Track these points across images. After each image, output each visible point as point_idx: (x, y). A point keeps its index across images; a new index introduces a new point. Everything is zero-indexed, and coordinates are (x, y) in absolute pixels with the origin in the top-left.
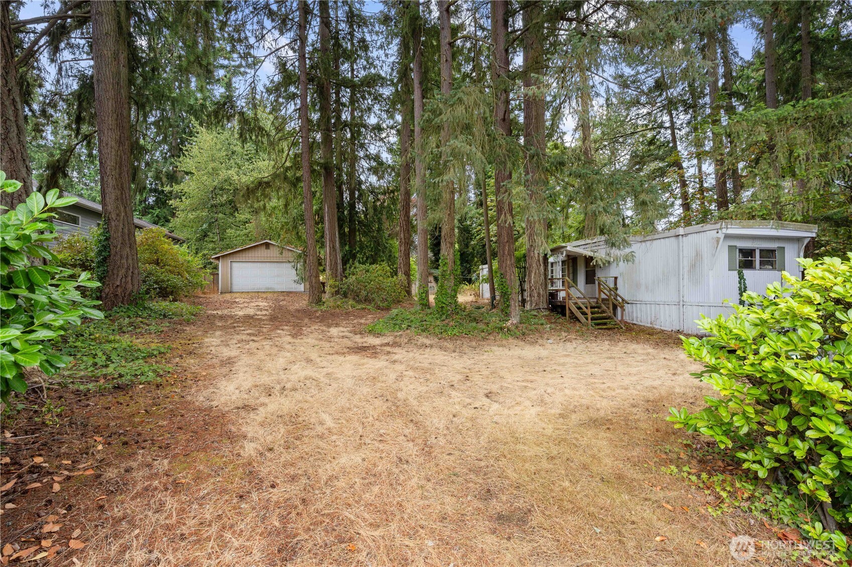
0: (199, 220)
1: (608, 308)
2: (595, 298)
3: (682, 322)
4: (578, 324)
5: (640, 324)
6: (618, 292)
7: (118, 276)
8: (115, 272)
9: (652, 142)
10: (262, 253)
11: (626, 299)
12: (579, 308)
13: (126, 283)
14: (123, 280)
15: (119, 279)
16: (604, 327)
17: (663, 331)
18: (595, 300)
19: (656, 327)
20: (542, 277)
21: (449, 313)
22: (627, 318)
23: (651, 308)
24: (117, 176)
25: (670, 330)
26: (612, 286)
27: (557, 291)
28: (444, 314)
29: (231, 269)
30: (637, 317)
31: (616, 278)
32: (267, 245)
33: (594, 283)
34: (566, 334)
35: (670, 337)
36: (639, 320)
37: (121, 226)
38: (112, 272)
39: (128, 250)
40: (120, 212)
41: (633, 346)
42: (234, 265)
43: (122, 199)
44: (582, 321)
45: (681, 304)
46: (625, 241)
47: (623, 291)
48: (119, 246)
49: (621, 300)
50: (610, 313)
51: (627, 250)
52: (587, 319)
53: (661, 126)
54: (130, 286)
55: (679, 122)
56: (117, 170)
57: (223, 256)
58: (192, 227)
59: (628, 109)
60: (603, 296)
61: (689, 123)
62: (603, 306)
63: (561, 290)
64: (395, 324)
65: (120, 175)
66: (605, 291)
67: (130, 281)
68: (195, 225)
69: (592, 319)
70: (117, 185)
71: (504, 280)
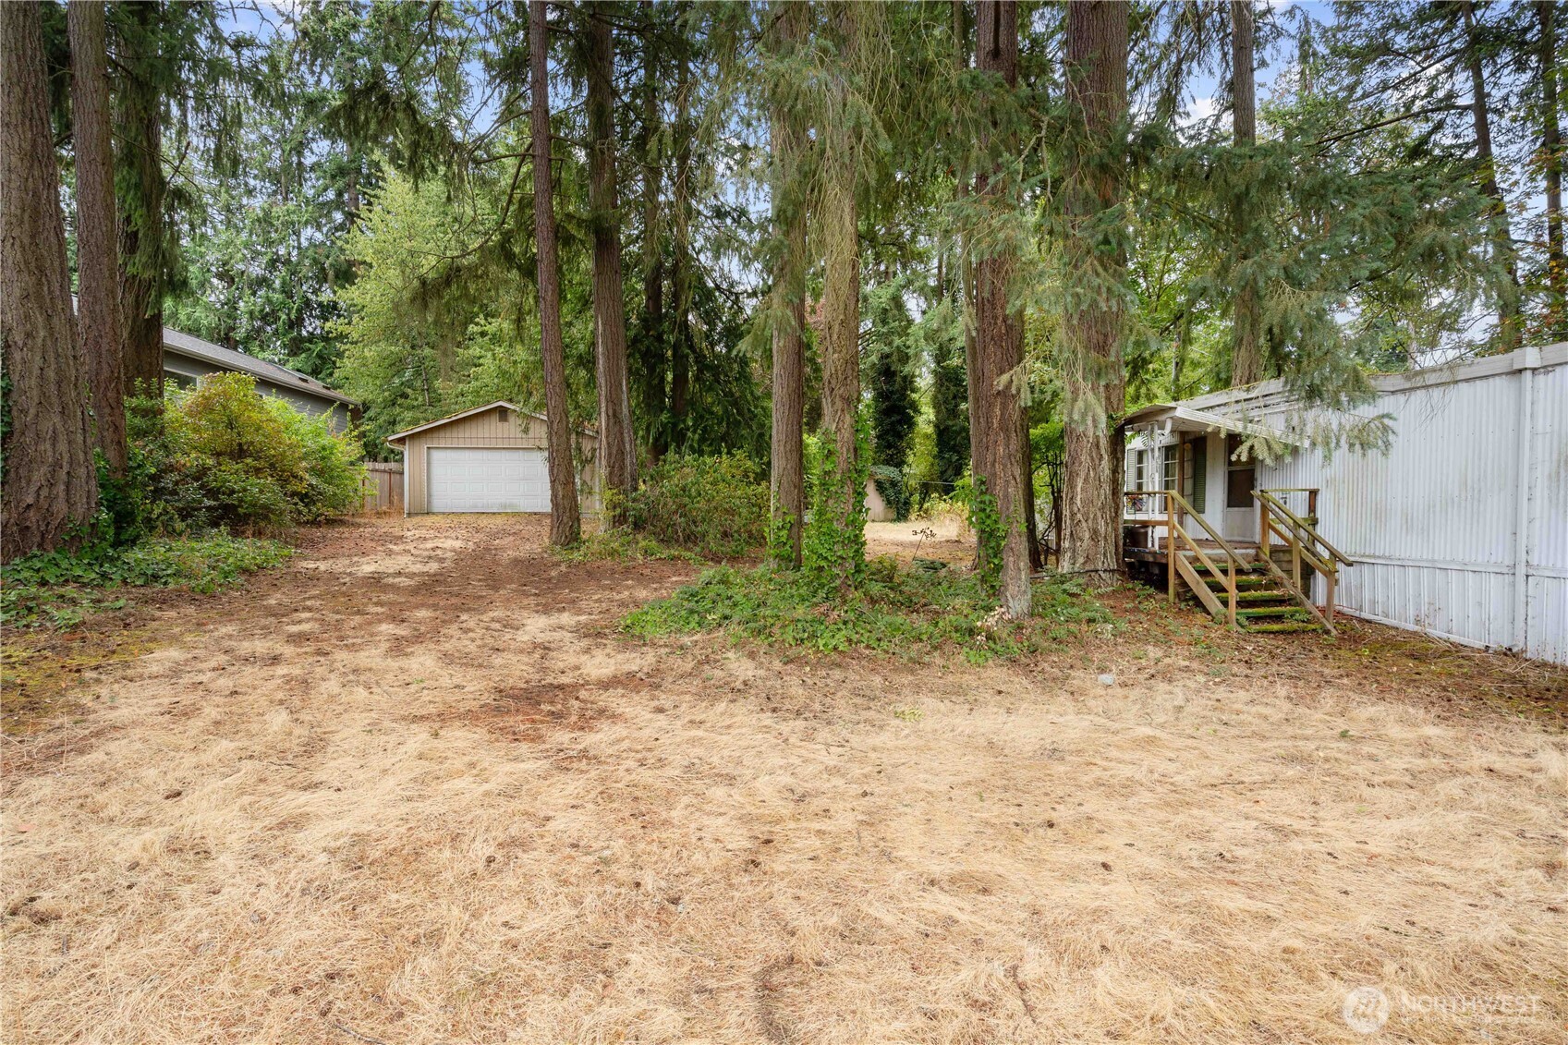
1: (1289, 572)
2: (1252, 544)
3: (1520, 623)
4: (1200, 618)
5: (1385, 621)
6: (1319, 531)
7: (29, 482)
8: (22, 472)
9: (1418, 150)
10: (492, 429)
11: (1342, 549)
12: (1204, 573)
13: (52, 499)
14: (44, 492)
15: (33, 489)
16: (1276, 627)
17: (1458, 647)
18: (1252, 552)
19: (1435, 633)
20: (1107, 488)
21: (838, 582)
22: (1342, 603)
23: (1418, 581)
24: (26, 241)
25: (1479, 644)
26: (1301, 512)
27: (1145, 524)
28: (822, 586)
29: (429, 463)
30: (1374, 602)
31: (1313, 494)
32: (503, 413)
33: (1251, 505)
34: (1160, 654)
35: (1484, 669)
36: (1379, 609)
37: (38, 361)
38: (17, 473)
39: (57, 419)
40: (35, 328)
41: (1368, 711)
42: (436, 455)
43: (39, 296)
44: (1213, 610)
45: (1518, 572)
46: (1357, 379)
47: (1334, 530)
48: (32, 411)
49: (1326, 554)
50: (1293, 587)
51: (1366, 412)
52: (1225, 603)
53: (1448, 103)
54: (60, 507)
55: (1497, 94)
56: (26, 226)
59: (1357, 70)
60: (1275, 539)
61: (1524, 95)
62: (1274, 567)
63: (1155, 524)
64: (692, 612)
65: (33, 237)
66: (1281, 527)
67: (62, 495)
69: (1242, 604)
70: (27, 263)
71: (987, 498)
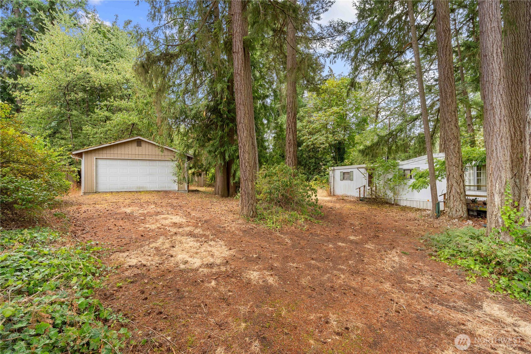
0: (49, 116)
10: (133, 150)
29: (96, 166)
32: (139, 142)
42: (100, 162)
57: (87, 152)
58: (41, 123)
68: (43, 122)
